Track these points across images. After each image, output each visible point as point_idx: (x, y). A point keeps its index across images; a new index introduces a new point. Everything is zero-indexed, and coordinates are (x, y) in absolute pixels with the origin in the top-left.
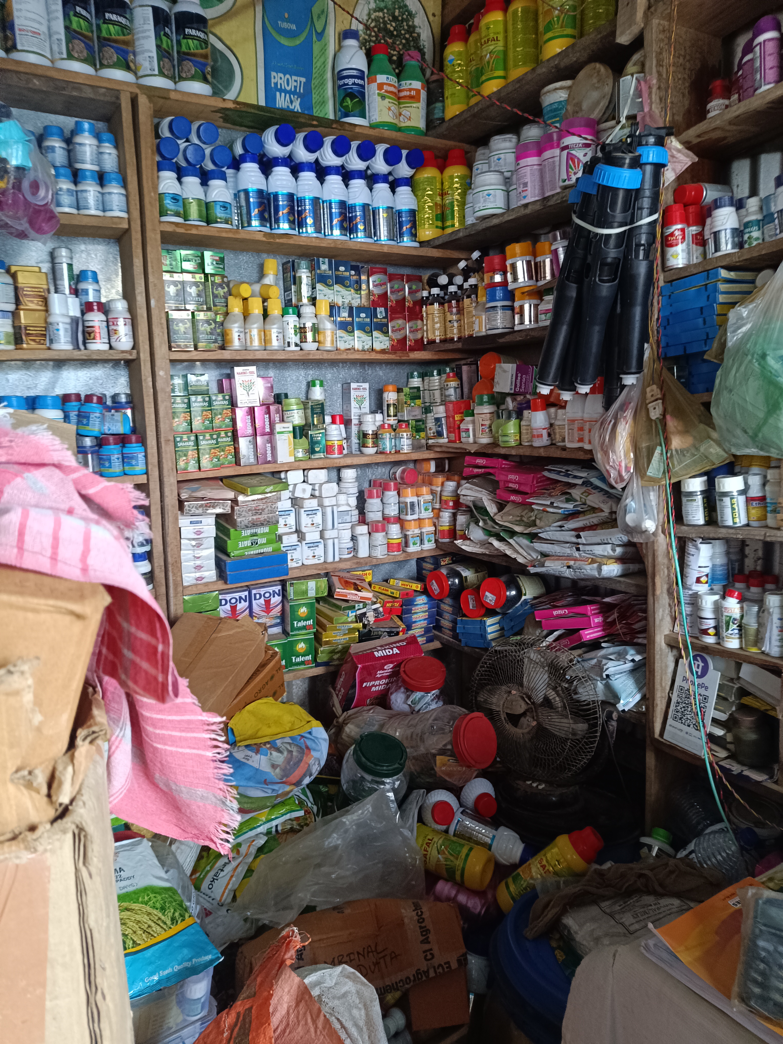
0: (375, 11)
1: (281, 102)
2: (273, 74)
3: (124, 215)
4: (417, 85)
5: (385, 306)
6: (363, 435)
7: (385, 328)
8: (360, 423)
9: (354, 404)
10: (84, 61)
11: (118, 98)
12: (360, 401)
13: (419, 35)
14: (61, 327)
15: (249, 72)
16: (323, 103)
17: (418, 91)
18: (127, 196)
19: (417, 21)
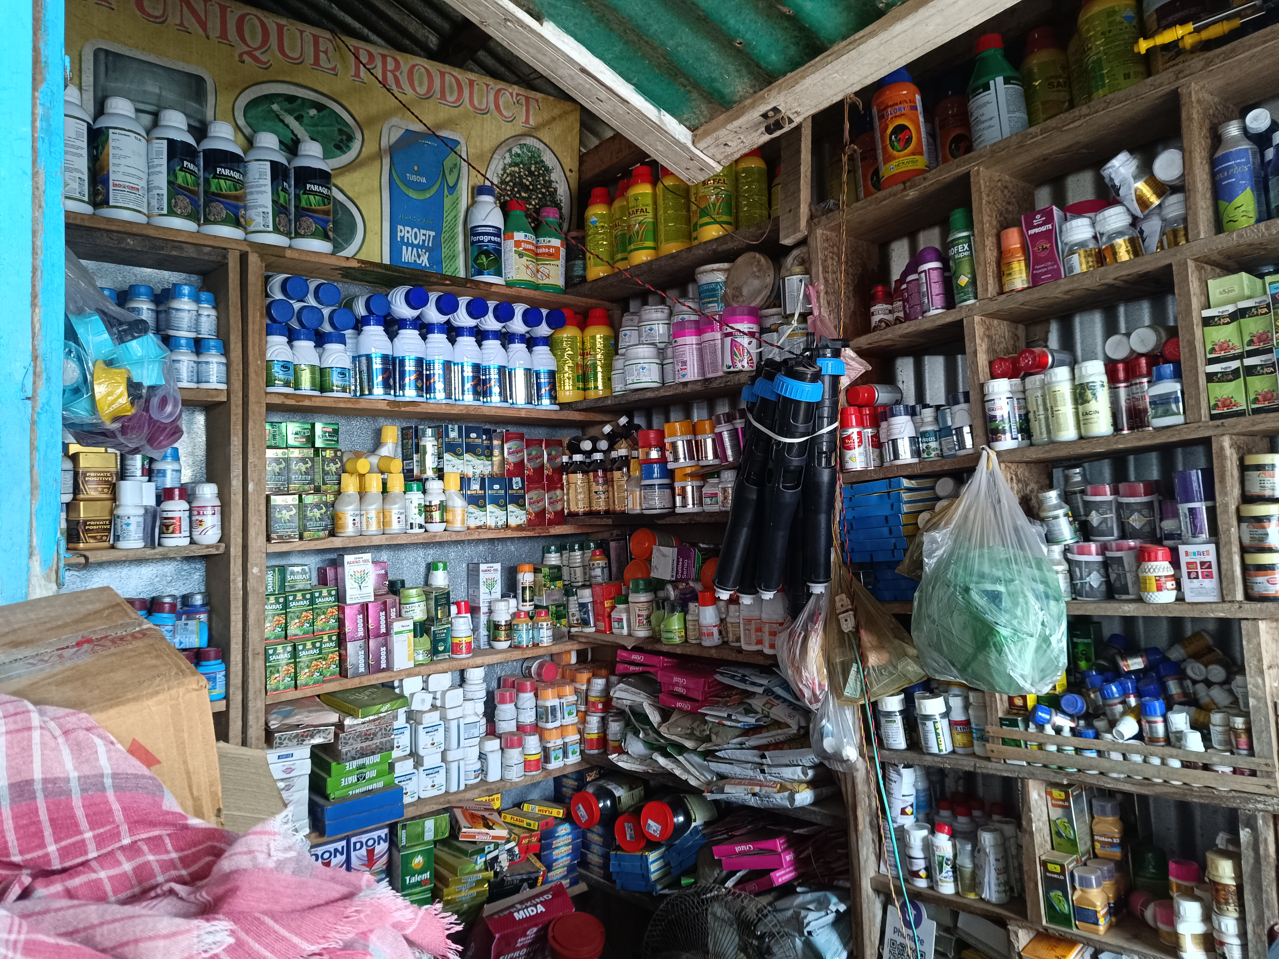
0: (510, 166)
1: (408, 256)
2: (400, 227)
3: (223, 387)
4: (556, 242)
5: (521, 474)
6: (493, 627)
7: (521, 501)
8: (490, 611)
9: (483, 589)
10: (189, 217)
11: (225, 257)
12: (490, 585)
13: (556, 190)
14: (133, 521)
15: (374, 226)
16: (454, 257)
17: (557, 249)
18: (228, 365)
19: (554, 176)
